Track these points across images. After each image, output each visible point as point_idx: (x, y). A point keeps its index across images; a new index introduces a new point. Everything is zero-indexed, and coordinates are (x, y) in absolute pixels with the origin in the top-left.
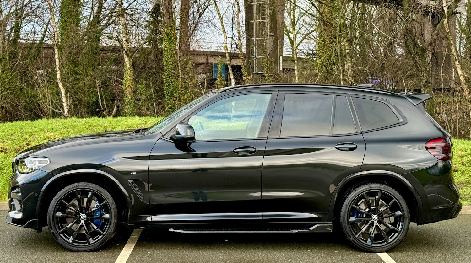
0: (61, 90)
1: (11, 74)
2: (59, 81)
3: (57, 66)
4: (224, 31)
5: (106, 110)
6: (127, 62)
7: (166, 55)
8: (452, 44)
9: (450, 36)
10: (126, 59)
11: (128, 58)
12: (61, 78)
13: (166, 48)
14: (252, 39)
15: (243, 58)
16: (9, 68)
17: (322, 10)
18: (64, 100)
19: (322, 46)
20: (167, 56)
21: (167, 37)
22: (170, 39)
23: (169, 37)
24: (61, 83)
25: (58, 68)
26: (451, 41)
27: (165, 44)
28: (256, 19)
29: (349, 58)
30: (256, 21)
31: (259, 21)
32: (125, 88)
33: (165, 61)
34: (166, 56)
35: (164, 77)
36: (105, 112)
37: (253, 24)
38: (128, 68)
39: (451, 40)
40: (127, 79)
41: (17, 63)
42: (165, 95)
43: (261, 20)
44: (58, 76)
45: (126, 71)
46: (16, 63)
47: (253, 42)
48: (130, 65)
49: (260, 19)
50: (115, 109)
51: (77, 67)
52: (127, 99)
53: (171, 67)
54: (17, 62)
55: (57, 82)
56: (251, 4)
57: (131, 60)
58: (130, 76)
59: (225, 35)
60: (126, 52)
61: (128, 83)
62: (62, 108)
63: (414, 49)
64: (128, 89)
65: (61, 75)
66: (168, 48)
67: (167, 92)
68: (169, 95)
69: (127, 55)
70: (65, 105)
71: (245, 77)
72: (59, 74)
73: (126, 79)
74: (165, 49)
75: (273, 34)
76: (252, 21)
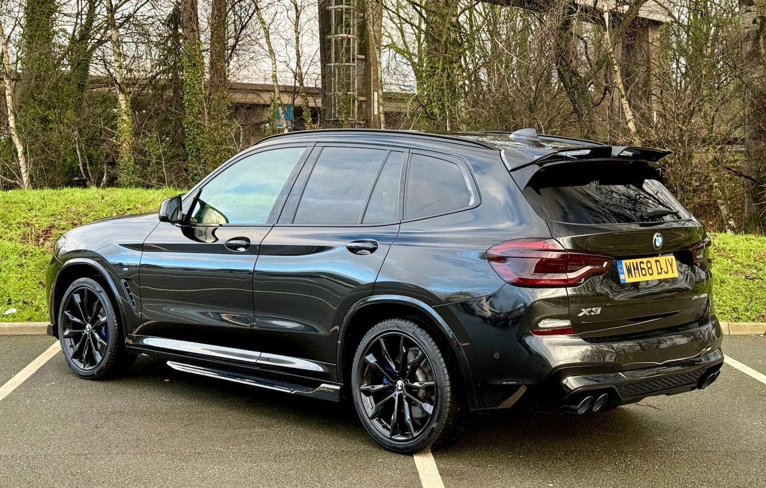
0: (17, 147)
2: (13, 133)
3: (9, 109)
4: (271, 51)
5: (90, 179)
6: (121, 102)
7: (188, 91)
8: (616, 71)
9: (613, 58)
10: (121, 97)
11: (123, 96)
12: (17, 127)
13: (188, 80)
14: (329, 64)
15: (304, 94)
17: (431, 18)
18: (22, 162)
19: (430, 76)
20: (190, 92)
21: (190, 62)
22: (194, 65)
23: (193, 62)
24: (16, 135)
25: (11, 112)
26: (615, 67)
27: (187, 72)
28: (336, 33)
29: (463, 95)
30: (335, 36)
31: (341, 35)
32: (119, 143)
33: (186, 101)
34: (188, 93)
35: (186, 126)
36: (88, 182)
37: (330, 41)
38: (123, 112)
39: (616, 64)
40: (123, 129)
42: (188, 154)
43: (344, 35)
44: (10, 124)
45: (120, 116)
47: (331, 69)
48: (126, 107)
49: (342, 33)
50: (105, 177)
51: (50, 109)
52: (122, 161)
53: (197, 109)
55: (11, 135)
56: (327, 8)
57: (129, 99)
58: (128, 125)
59: (273, 58)
60: (119, 86)
61: (123, 135)
62: (20, 175)
63: (571, 80)
64: (124, 145)
65: (16, 122)
66: (191, 79)
67: (190, 150)
68: (193, 154)
69: (122, 91)
70: (23, 170)
71: (308, 125)
72: (13, 122)
73: (120, 129)
74: (186, 81)
75: (363, 57)
76: (329, 37)
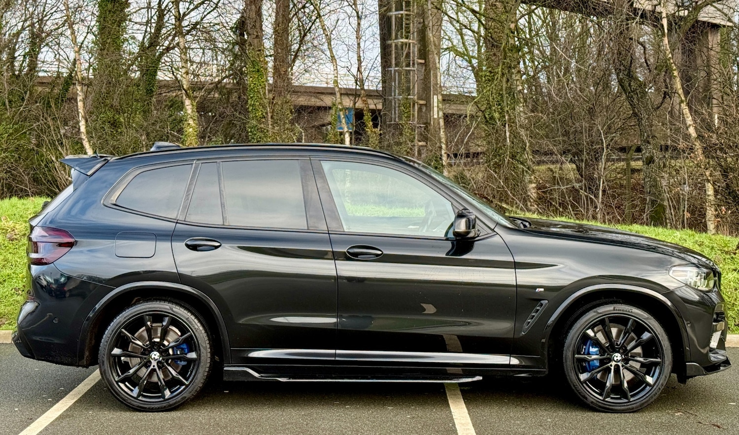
0: (87, 151)
1: (11, 125)
2: (84, 137)
3: (80, 114)
4: (333, 57)
6: (187, 107)
7: (252, 95)
8: (676, 76)
9: (672, 63)
10: (187, 102)
11: (190, 101)
12: (88, 132)
13: (252, 85)
14: (390, 69)
15: (365, 97)
16: (8, 117)
17: (490, 24)
19: (489, 80)
20: (254, 97)
21: (254, 68)
22: (258, 71)
23: (257, 67)
24: (86, 139)
25: (82, 117)
26: (674, 72)
27: (251, 78)
28: (396, 38)
29: (521, 100)
30: (395, 41)
31: (402, 40)
33: (250, 105)
34: (252, 97)
35: (249, 130)
37: (390, 46)
38: (189, 116)
39: (675, 70)
40: (189, 133)
41: (21, 109)
43: (404, 40)
44: (81, 128)
45: (186, 120)
46: (19, 109)
47: (391, 74)
48: (193, 111)
49: (402, 38)
51: (119, 114)
53: (260, 114)
54: (22, 107)
55: (81, 139)
56: (388, 14)
57: (195, 104)
58: (194, 129)
59: (335, 63)
60: (186, 92)
61: (189, 139)
63: (630, 84)
65: (87, 127)
69: (188, 95)
71: (368, 130)
72: (84, 127)
73: (186, 133)
74: (250, 86)
75: (423, 61)
76: (389, 42)
